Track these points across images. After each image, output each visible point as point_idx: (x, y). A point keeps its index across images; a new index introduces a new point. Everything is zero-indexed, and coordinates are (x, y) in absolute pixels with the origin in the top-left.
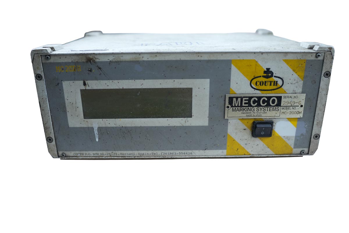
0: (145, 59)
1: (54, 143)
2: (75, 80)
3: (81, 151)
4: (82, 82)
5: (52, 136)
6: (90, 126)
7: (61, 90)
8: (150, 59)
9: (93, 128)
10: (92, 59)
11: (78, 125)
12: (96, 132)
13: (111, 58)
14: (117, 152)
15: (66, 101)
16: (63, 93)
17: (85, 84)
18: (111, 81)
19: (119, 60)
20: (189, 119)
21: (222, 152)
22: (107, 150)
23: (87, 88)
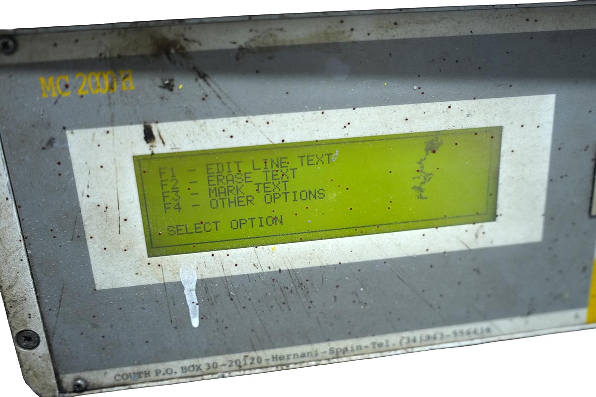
0: (359, 36)
1: (43, 348)
2: (112, 122)
3: (139, 364)
4: (139, 129)
5: (37, 326)
6: (169, 278)
7: (64, 163)
8: (373, 37)
9: (179, 286)
10: (174, 43)
11: (128, 280)
12: (191, 297)
13: (242, 38)
14: (260, 353)
15: (84, 202)
16: (72, 174)
17: (149, 136)
18: (242, 119)
19: (270, 42)
20: (488, 226)
22: (230, 351)
23: (159, 149)
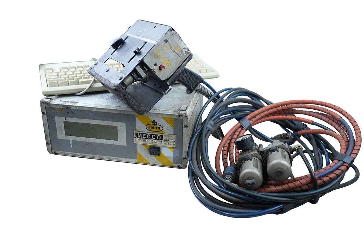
0: (94, 110)
1: (50, 146)
2: (61, 116)
3: (63, 151)
4: (64, 118)
5: (49, 142)
6: (68, 139)
7: (54, 120)
8: (96, 111)
9: (69, 140)
10: (69, 108)
11: (62, 138)
12: (71, 143)
13: (78, 108)
14: (81, 154)
15: (57, 126)
16: (55, 122)
17: (66, 119)
18: (78, 119)
19: (82, 109)
20: (117, 141)
21: (135, 160)
22: (77, 152)
23: (67, 121)
